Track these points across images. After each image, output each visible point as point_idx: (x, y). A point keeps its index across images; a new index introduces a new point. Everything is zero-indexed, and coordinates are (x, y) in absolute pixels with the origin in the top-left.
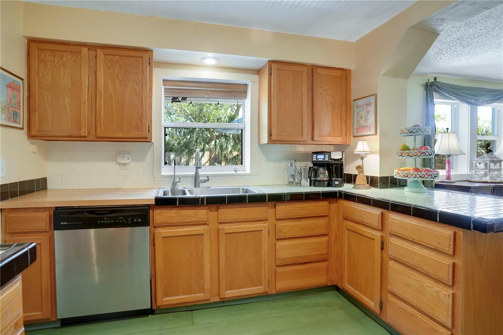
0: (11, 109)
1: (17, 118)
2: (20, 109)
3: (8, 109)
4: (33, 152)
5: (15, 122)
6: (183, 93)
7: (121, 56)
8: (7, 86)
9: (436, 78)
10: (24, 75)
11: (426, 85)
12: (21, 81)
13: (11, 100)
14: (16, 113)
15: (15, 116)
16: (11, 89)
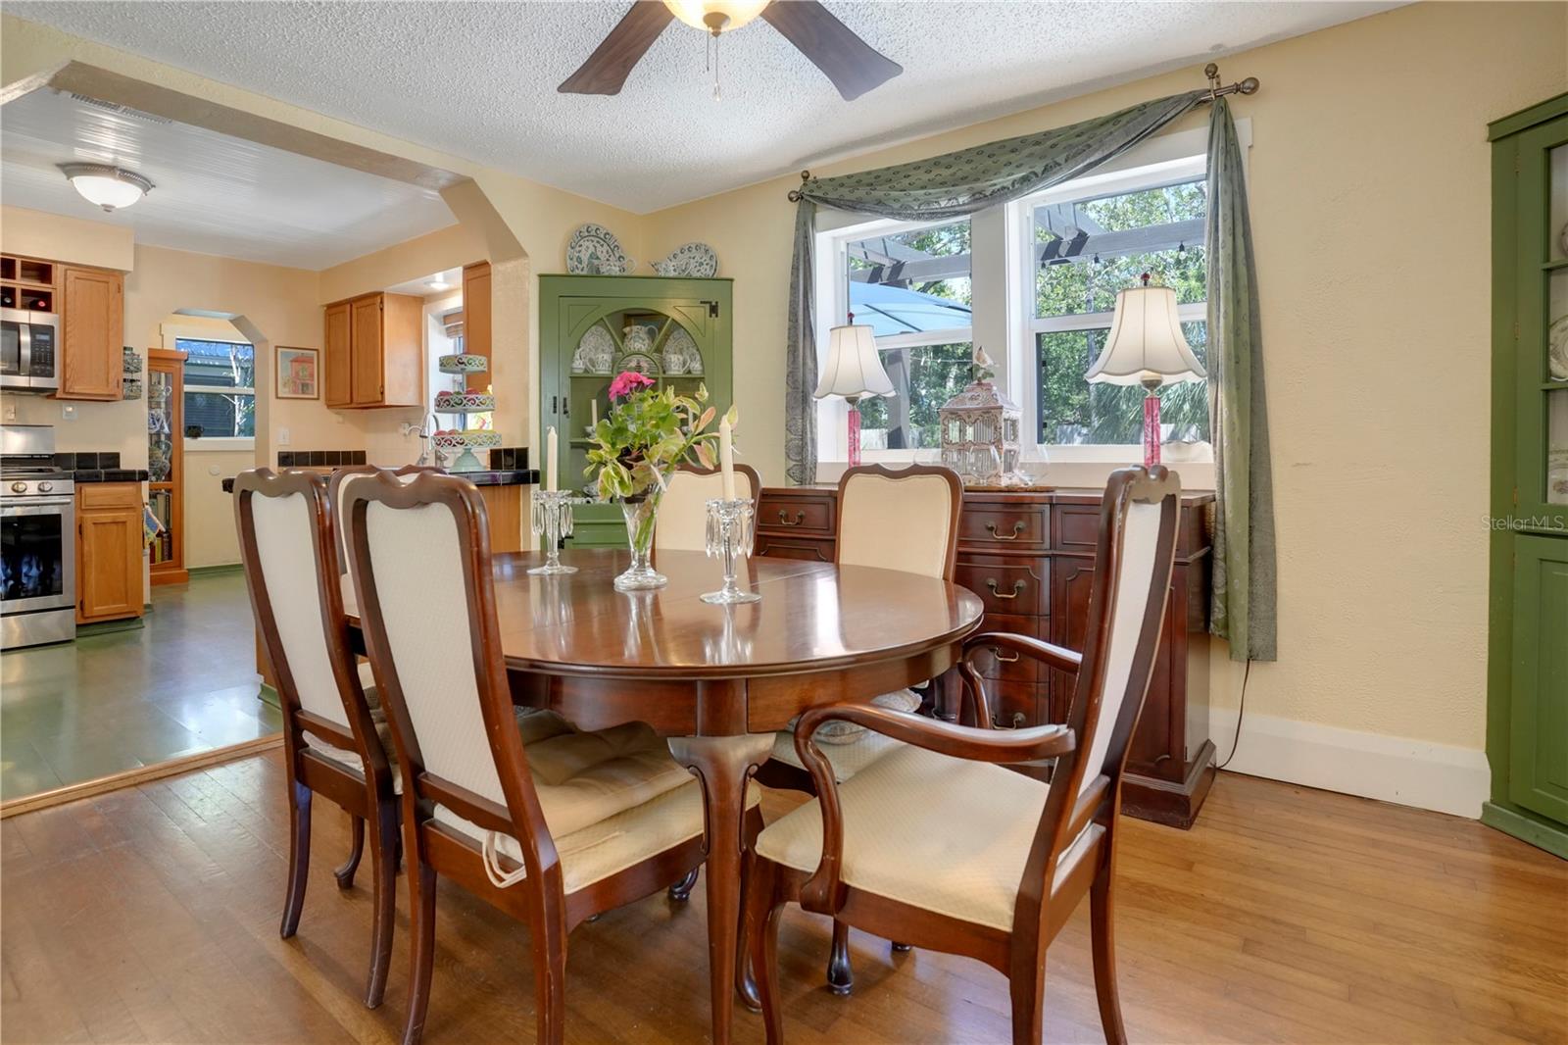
0: (298, 381)
1: (308, 389)
2: (313, 380)
3: (294, 382)
4: (338, 422)
5: (303, 393)
7: (365, 307)
8: (292, 361)
9: (805, 174)
10: (320, 344)
11: (791, 199)
12: (315, 352)
13: (297, 373)
14: (307, 385)
15: (305, 387)
16: (297, 364)
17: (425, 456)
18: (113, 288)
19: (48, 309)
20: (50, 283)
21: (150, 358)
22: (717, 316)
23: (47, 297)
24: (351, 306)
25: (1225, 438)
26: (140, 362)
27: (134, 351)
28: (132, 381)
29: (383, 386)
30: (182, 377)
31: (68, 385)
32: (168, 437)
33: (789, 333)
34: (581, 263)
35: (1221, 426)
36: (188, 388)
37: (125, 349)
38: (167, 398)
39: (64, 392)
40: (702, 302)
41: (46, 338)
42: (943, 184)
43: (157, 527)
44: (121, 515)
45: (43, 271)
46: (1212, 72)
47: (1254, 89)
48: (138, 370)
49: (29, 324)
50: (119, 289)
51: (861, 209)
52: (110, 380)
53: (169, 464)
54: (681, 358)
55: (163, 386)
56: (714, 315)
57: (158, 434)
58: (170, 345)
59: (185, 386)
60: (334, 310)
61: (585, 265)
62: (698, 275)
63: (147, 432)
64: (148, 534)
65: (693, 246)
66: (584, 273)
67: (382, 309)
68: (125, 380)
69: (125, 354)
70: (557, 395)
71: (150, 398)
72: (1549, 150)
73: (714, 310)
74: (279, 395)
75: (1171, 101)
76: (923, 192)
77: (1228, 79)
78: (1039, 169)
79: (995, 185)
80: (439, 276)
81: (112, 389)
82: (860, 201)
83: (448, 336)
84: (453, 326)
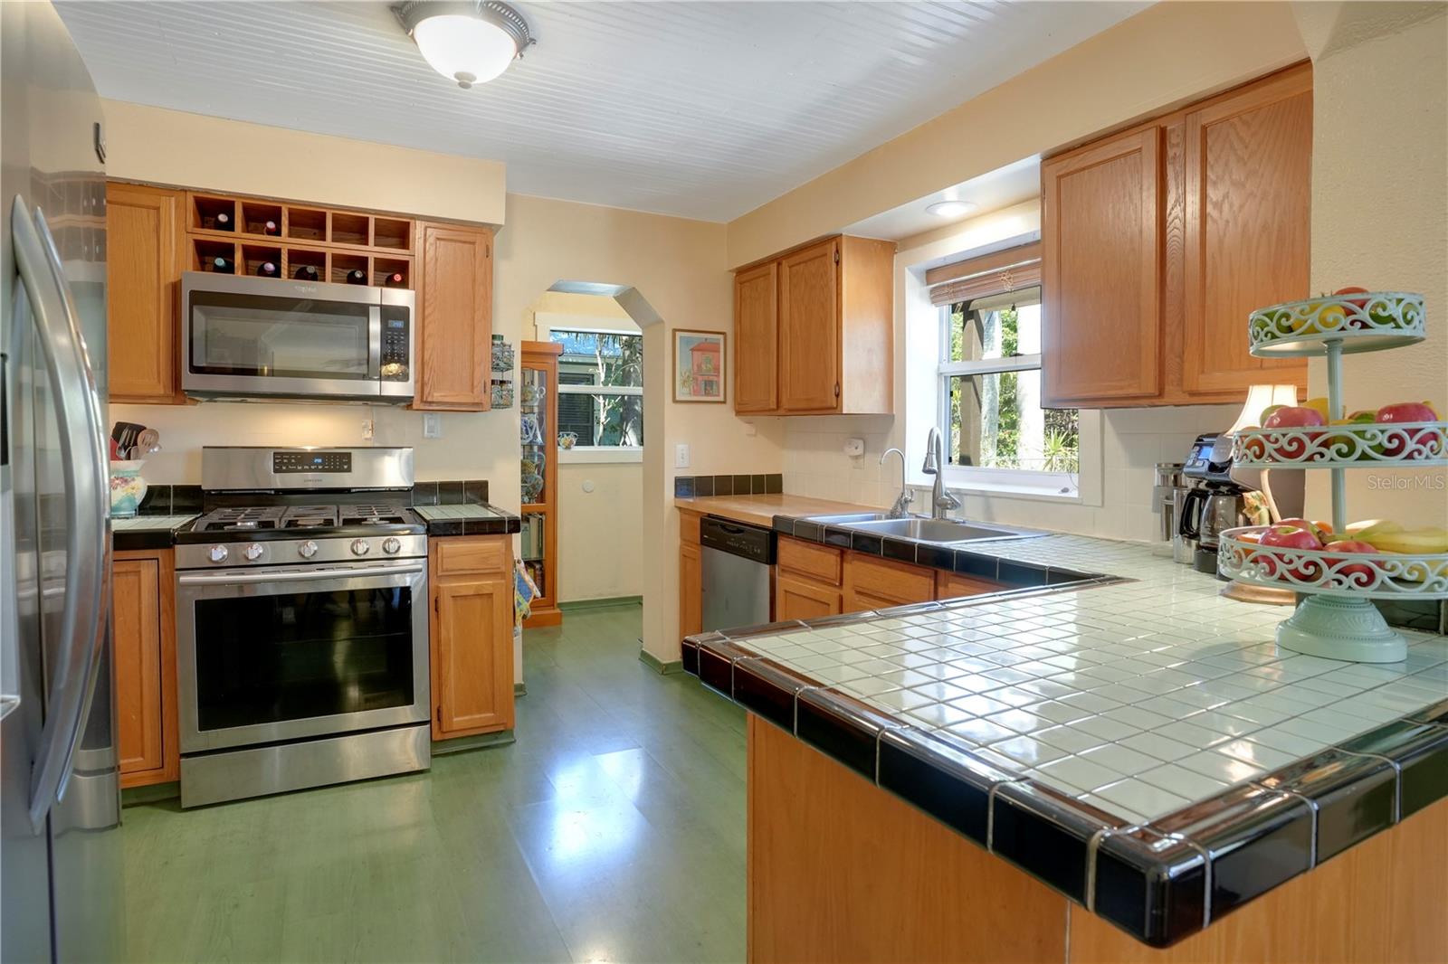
0: (700, 378)
1: (712, 389)
2: (718, 376)
3: (695, 379)
4: (749, 435)
5: (707, 394)
6: (961, 291)
7: (805, 262)
8: (692, 350)
10: (727, 327)
12: (721, 337)
13: (699, 367)
14: (711, 382)
15: (709, 386)
16: (700, 353)
17: (907, 496)
18: (480, 249)
19: (404, 284)
20: (408, 249)
21: (523, 353)
23: (402, 267)
24: (779, 264)
26: (511, 354)
27: (505, 341)
28: (502, 382)
29: (839, 384)
30: (557, 376)
31: (427, 390)
32: (541, 448)
36: (563, 388)
37: (494, 337)
38: (541, 400)
39: (422, 401)
41: (399, 324)
43: (530, 592)
44: (486, 584)
45: (398, 231)
48: (509, 367)
49: (381, 306)
50: (488, 252)
52: (475, 383)
53: (542, 481)
55: (536, 387)
57: (531, 445)
58: (545, 337)
59: (560, 386)
60: (745, 277)
63: (519, 442)
64: (519, 604)
67: (837, 263)
68: (493, 382)
69: (493, 344)
71: (523, 401)
74: (677, 399)
80: (950, 193)
81: (478, 396)
83: (933, 303)
84: (948, 285)
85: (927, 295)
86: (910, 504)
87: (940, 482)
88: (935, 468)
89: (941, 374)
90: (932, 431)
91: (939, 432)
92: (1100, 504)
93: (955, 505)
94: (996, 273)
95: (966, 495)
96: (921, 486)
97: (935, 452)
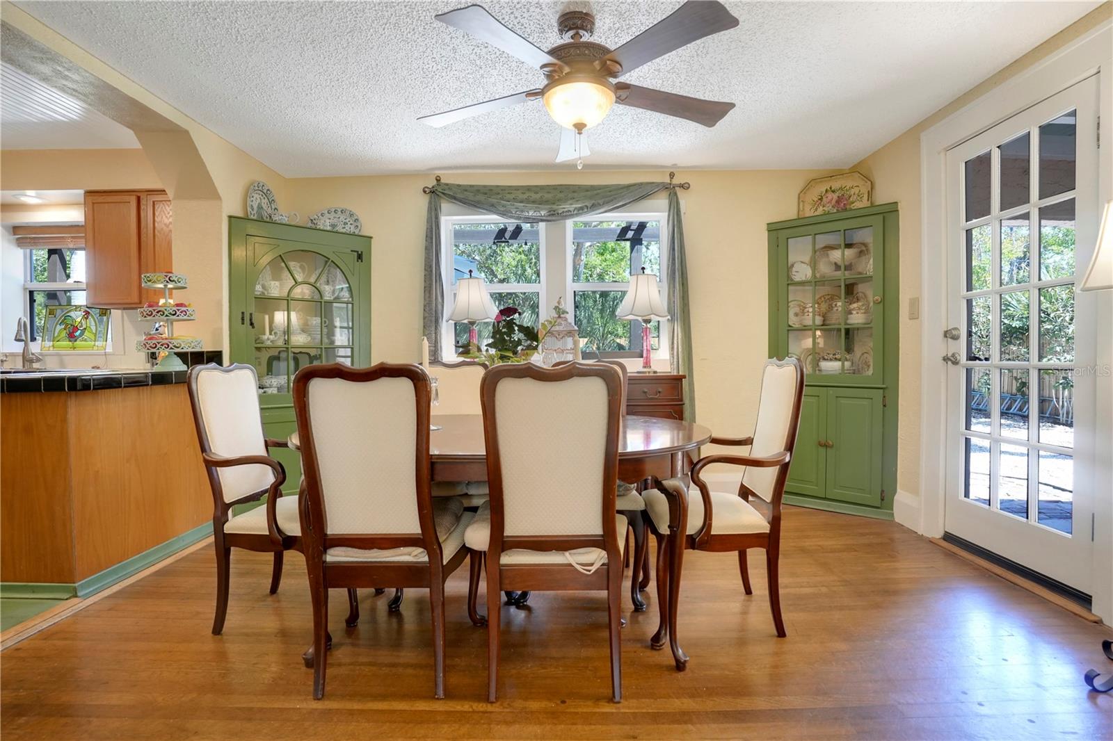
6: (40, 242)
9: (438, 178)
11: (425, 192)
22: (362, 261)
25: (680, 347)
33: (425, 278)
34: (253, 210)
35: (678, 342)
40: (352, 251)
42: (534, 202)
46: (672, 175)
47: (688, 188)
51: (479, 208)
54: (332, 289)
56: (360, 261)
61: (255, 212)
62: (344, 231)
65: (339, 210)
66: (255, 218)
70: (244, 311)
72: (788, 239)
73: (360, 257)
75: (654, 185)
76: (522, 204)
77: (676, 181)
78: (589, 205)
79: (564, 208)
80: (30, 192)
82: (479, 202)
83: (19, 246)
84: (30, 238)
85: (15, 241)
86: (5, 363)
87: (28, 349)
88: (24, 338)
89: (27, 289)
90: (20, 319)
91: (25, 319)
92: (123, 353)
93: (38, 360)
94: (63, 237)
95: (47, 355)
96: (13, 353)
97: (23, 329)
